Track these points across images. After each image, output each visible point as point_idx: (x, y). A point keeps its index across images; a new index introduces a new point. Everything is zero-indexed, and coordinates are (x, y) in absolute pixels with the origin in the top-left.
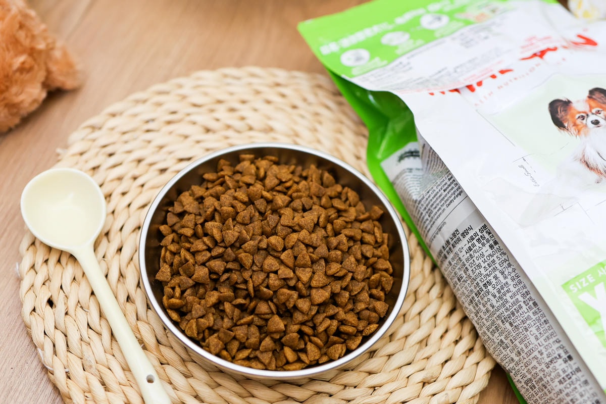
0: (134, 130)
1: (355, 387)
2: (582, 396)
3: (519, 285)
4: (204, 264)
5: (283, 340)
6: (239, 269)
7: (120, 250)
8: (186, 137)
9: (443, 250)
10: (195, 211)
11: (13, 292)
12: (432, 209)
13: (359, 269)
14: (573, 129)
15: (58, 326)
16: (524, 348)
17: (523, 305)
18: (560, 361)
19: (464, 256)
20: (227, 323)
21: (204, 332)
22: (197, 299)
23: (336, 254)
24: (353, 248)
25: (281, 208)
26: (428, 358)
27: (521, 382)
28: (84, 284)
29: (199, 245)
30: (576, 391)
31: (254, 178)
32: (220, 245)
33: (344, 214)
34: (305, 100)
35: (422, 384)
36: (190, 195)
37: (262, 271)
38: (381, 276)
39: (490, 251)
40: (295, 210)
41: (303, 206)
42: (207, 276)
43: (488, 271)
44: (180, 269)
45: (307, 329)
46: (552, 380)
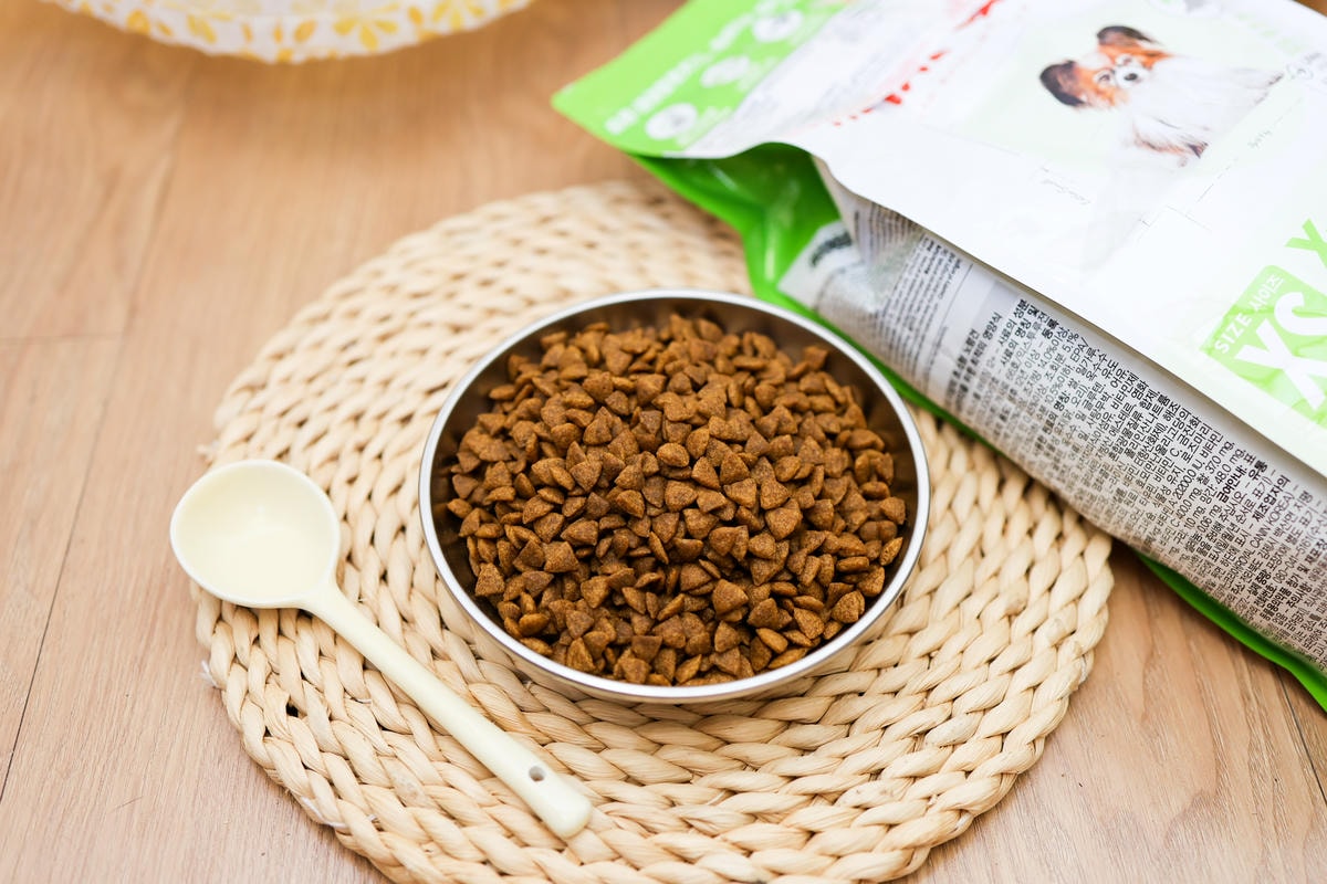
0: (327, 369)
1: (896, 666)
2: (1306, 522)
3: (1122, 380)
4: (557, 538)
5: (752, 617)
6: (624, 524)
7: (384, 577)
8: (424, 352)
9: (955, 379)
10: (501, 456)
11: (212, 719)
12: (912, 314)
13: (830, 456)
14: (1099, 101)
15: (325, 747)
16: (1168, 485)
17: (1140, 409)
18: (1245, 479)
19: (1000, 372)
20: (640, 623)
21: (604, 655)
22: (568, 603)
23: (782, 442)
24: (805, 425)
25: (655, 396)
26: (996, 574)
27: (1177, 551)
28: (342, 654)
29: (535, 507)
30: (1293, 518)
31: (584, 366)
32: (574, 493)
33: (764, 375)
34: (603, 229)
35: (1006, 619)
36: (481, 433)
37: (668, 511)
38: (870, 457)
39: (1048, 343)
40: (680, 393)
41: (692, 380)
42: (572, 556)
43: (1055, 378)
44: (514, 562)
45: (784, 587)
46: (1239, 519)
